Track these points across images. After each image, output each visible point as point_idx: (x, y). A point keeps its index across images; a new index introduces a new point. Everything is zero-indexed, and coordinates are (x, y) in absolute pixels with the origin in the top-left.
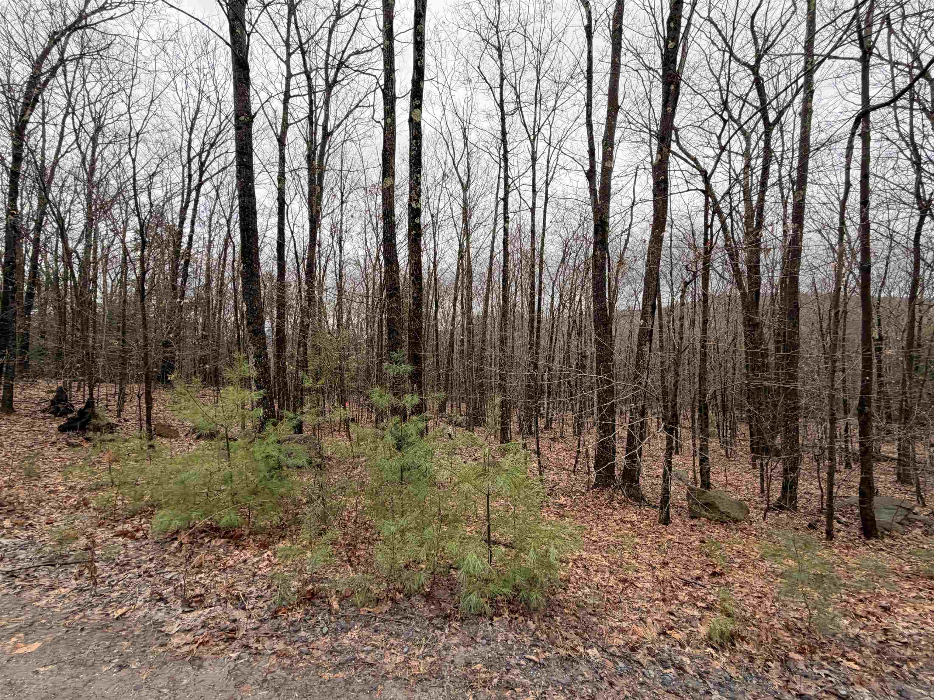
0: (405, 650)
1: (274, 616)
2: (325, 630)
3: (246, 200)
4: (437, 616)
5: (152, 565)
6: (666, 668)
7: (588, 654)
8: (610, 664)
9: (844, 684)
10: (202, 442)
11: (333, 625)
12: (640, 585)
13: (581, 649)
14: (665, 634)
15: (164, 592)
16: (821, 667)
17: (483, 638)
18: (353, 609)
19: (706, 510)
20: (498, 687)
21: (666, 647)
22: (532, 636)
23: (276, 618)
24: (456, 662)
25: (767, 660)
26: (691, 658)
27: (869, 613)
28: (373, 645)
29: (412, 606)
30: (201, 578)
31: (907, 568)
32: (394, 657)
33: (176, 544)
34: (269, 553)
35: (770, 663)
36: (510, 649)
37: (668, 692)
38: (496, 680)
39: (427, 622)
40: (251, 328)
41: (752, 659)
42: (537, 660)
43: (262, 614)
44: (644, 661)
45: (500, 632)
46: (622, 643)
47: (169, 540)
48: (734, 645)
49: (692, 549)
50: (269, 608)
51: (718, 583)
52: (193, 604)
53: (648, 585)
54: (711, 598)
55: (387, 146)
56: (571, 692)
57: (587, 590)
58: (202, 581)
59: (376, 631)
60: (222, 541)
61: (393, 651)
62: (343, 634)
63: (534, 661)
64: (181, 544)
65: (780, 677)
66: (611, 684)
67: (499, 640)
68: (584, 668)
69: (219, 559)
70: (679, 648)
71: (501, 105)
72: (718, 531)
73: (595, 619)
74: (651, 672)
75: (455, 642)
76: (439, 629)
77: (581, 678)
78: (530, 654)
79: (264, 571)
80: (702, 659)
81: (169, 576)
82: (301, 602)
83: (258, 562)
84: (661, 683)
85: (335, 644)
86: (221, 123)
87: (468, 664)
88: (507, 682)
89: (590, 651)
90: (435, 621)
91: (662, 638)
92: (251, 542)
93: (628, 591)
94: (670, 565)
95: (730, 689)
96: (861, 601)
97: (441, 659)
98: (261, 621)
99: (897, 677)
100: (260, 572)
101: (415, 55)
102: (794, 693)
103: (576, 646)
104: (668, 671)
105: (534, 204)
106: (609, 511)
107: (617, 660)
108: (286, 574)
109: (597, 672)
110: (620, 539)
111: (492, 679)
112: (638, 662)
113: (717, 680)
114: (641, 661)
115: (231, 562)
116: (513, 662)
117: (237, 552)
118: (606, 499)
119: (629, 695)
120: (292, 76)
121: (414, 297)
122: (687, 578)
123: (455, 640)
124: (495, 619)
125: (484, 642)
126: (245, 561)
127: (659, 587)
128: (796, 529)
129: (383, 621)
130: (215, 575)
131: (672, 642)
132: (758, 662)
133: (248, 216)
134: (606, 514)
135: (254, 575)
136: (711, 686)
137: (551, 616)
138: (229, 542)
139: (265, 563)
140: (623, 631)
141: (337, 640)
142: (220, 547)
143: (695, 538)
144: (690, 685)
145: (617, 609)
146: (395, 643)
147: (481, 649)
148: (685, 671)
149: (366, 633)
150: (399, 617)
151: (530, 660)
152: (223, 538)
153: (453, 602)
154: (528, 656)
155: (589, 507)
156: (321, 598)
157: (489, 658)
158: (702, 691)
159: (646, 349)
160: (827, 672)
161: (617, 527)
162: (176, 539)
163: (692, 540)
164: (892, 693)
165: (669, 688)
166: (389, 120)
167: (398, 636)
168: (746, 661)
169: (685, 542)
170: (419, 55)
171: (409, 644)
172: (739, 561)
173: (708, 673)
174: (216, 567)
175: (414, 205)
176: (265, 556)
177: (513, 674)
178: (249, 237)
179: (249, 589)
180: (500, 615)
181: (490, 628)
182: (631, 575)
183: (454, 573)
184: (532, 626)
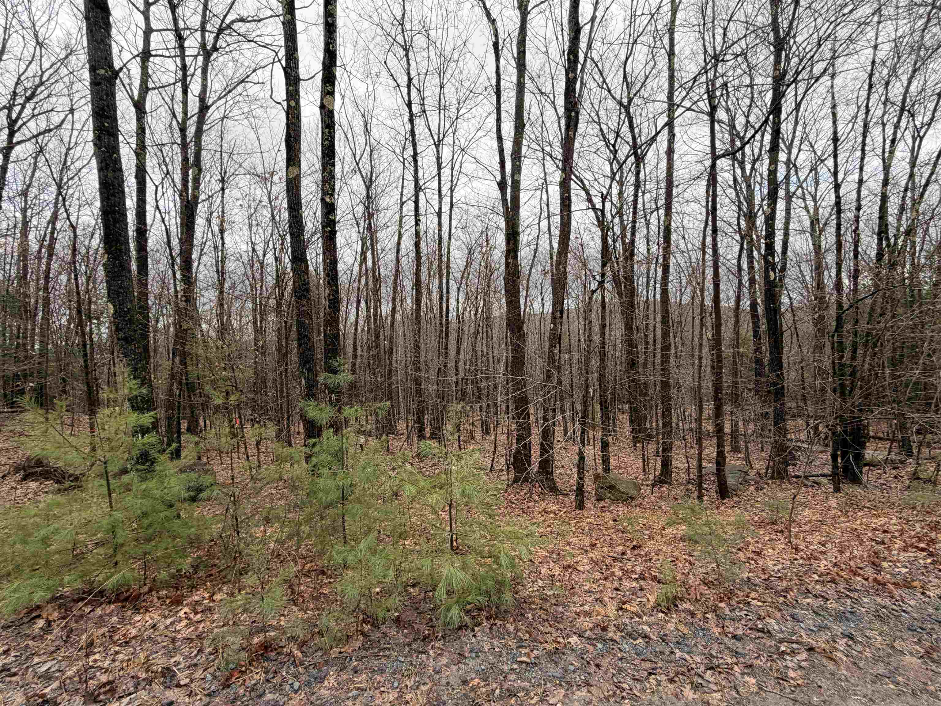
0: (396, 684)
1: (226, 685)
2: (297, 685)
3: (110, 175)
4: (415, 640)
5: (10, 659)
6: (635, 640)
7: (570, 643)
8: (591, 648)
9: (759, 619)
10: (33, 485)
11: (303, 678)
12: (582, 569)
13: (560, 640)
14: (621, 609)
15: (47, 690)
16: (741, 610)
17: (471, 652)
18: (320, 653)
19: (610, 492)
20: (501, 697)
21: (627, 621)
22: (514, 638)
23: (229, 686)
24: (452, 683)
25: (705, 613)
26: (650, 626)
27: (749, 558)
28: (358, 689)
29: (385, 635)
30: (95, 661)
31: (756, 518)
32: (385, 695)
33: (41, 623)
34: (186, 609)
35: (707, 615)
36: (500, 656)
37: (643, 660)
38: (497, 692)
39: (407, 649)
40: (121, 335)
41: (693, 615)
42: (529, 661)
43: (207, 685)
44: (617, 638)
45: (484, 641)
46: (591, 625)
47: (25, 620)
48: (677, 606)
49: (609, 529)
50: (215, 677)
51: (639, 555)
52: (102, 697)
53: (587, 568)
54: (638, 569)
55: (291, 131)
56: (568, 683)
57: (540, 583)
58: (99, 664)
59: (356, 672)
60: (113, 607)
61: (382, 689)
62: (319, 685)
63: (526, 662)
64: (49, 623)
65: (717, 625)
66: (598, 666)
67: (486, 649)
68: (571, 658)
69: (114, 630)
70: (637, 619)
71: (409, 105)
72: (622, 509)
73: (560, 609)
74: (626, 646)
75: (445, 662)
76: (422, 653)
77: (572, 668)
78: (520, 656)
79: (185, 633)
80: (658, 624)
81: (44, 669)
82: (253, 660)
83: (172, 623)
84: (636, 653)
85: (313, 699)
86: (43, 73)
87: (465, 682)
88: (508, 690)
89: (570, 640)
90: (414, 646)
91: (620, 613)
92: (156, 600)
93: (573, 576)
94: (598, 545)
95: (686, 645)
96: (739, 550)
97: (436, 685)
98: (209, 695)
99: (787, 605)
100: (179, 636)
101: (325, 37)
102: (730, 635)
103: (556, 638)
104: (638, 642)
105: (440, 209)
106: (531, 504)
107: (594, 642)
108: (216, 630)
109: (583, 658)
110: (548, 529)
111: (493, 691)
112: (612, 640)
113: (674, 640)
114: (614, 638)
115: (134, 632)
116: (506, 668)
117: (138, 618)
118: (526, 494)
119: (614, 672)
120: (153, 31)
121: (329, 300)
122: (615, 555)
123: (444, 660)
124: (477, 629)
125: (474, 655)
126: (154, 627)
127: (597, 568)
128: (676, 499)
129: (360, 659)
130: (117, 653)
131: (630, 615)
132: (699, 616)
133: (113, 195)
134: (529, 507)
135: (174, 640)
136: (672, 646)
137: (522, 615)
138: (123, 607)
139: (184, 623)
140: (587, 614)
141: (313, 693)
142: (111, 615)
143: (608, 517)
144: (657, 650)
145: (573, 594)
146: (382, 679)
147: (472, 663)
148: (650, 639)
149: (345, 677)
150: (376, 650)
151: (522, 662)
152: (115, 602)
153: (424, 621)
154: (519, 659)
155: (513, 503)
156: (276, 649)
157: (483, 670)
158: (667, 653)
159: (556, 351)
160: (745, 612)
161: (543, 518)
162: (39, 616)
163: (606, 520)
164: (788, 618)
165: (643, 657)
166: (293, 103)
167: (382, 671)
168: (689, 617)
169: (602, 523)
170: (331, 39)
171: (398, 676)
172: (648, 532)
173: (665, 635)
174: (115, 643)
175: (327, 199)
176: (181, 614)
177: (511, 681)
178: (116, 221)
179: (173, 660)
180: (480, 624)
181: (474, 640)
182: (570, 561)
183: (412, 590)
184: (511, 628)
